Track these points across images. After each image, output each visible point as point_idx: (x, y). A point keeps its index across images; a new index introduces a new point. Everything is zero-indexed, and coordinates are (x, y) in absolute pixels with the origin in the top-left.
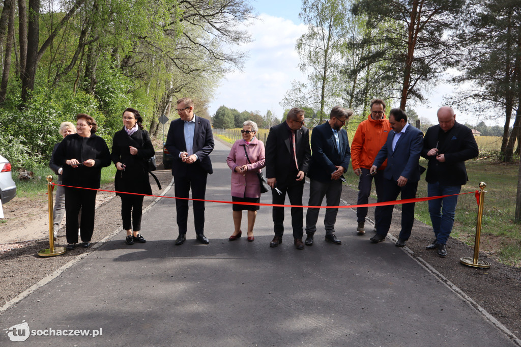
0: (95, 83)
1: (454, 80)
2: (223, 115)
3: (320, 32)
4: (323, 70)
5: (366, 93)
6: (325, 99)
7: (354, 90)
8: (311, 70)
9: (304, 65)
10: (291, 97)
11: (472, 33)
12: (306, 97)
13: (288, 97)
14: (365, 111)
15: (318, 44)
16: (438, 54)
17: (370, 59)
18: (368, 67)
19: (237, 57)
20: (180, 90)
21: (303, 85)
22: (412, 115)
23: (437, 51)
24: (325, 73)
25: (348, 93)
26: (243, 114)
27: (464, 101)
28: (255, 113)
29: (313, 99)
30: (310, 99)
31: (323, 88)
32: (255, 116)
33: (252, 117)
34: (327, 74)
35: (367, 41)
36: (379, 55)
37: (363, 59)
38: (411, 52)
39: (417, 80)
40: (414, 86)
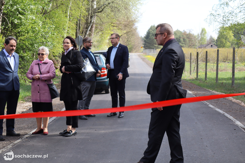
20: (103, 10)
32: (187, 35)
33: (185, 36)
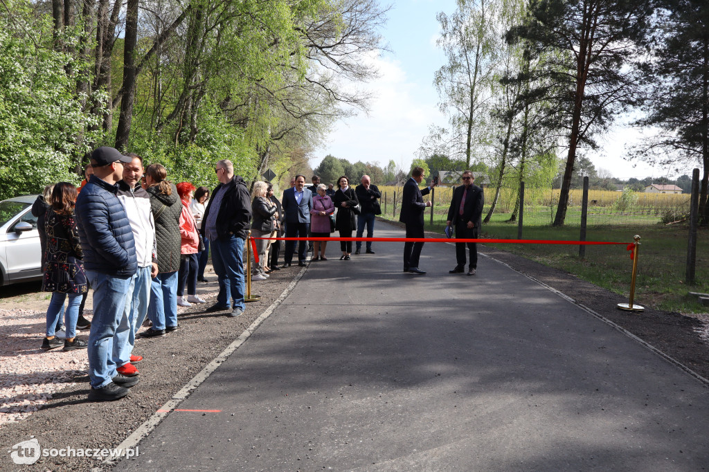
0: (196, 133)
1: (637, 123)
2: (330, 168)
3: (465, 63)
4: (469, 112)
5: (525, 141)
6: (471, 148)
7: (508, 137)
8: (453, 111)
9: (445, 105)
10: (429, 146)
11: (659, 63)
12: (448, 145)
13: (424, 146)
14: (523, 163)
15: (462, 78)
16: (615, 91)
17: (528, 98)
18: (527, 108)
19: (363, 97)
20: (282, 137)
21: (443, 131)
22: (586, 165)
23: (615, 88)
24: (471, 115)
25: (501, 141)
26: (356, 165)
27: (650, 150)
28: (372, 164)
29: (455, 148)
30: (453, 148)
31: (469, 135)
32: (372, 168)
33: (369, 170)
34: (474, 117)
35: (525, 77)
36: (540, 93)
37: (520, 98)
38: (581, 89)
39: (589, 124)
40: (585, 131)
